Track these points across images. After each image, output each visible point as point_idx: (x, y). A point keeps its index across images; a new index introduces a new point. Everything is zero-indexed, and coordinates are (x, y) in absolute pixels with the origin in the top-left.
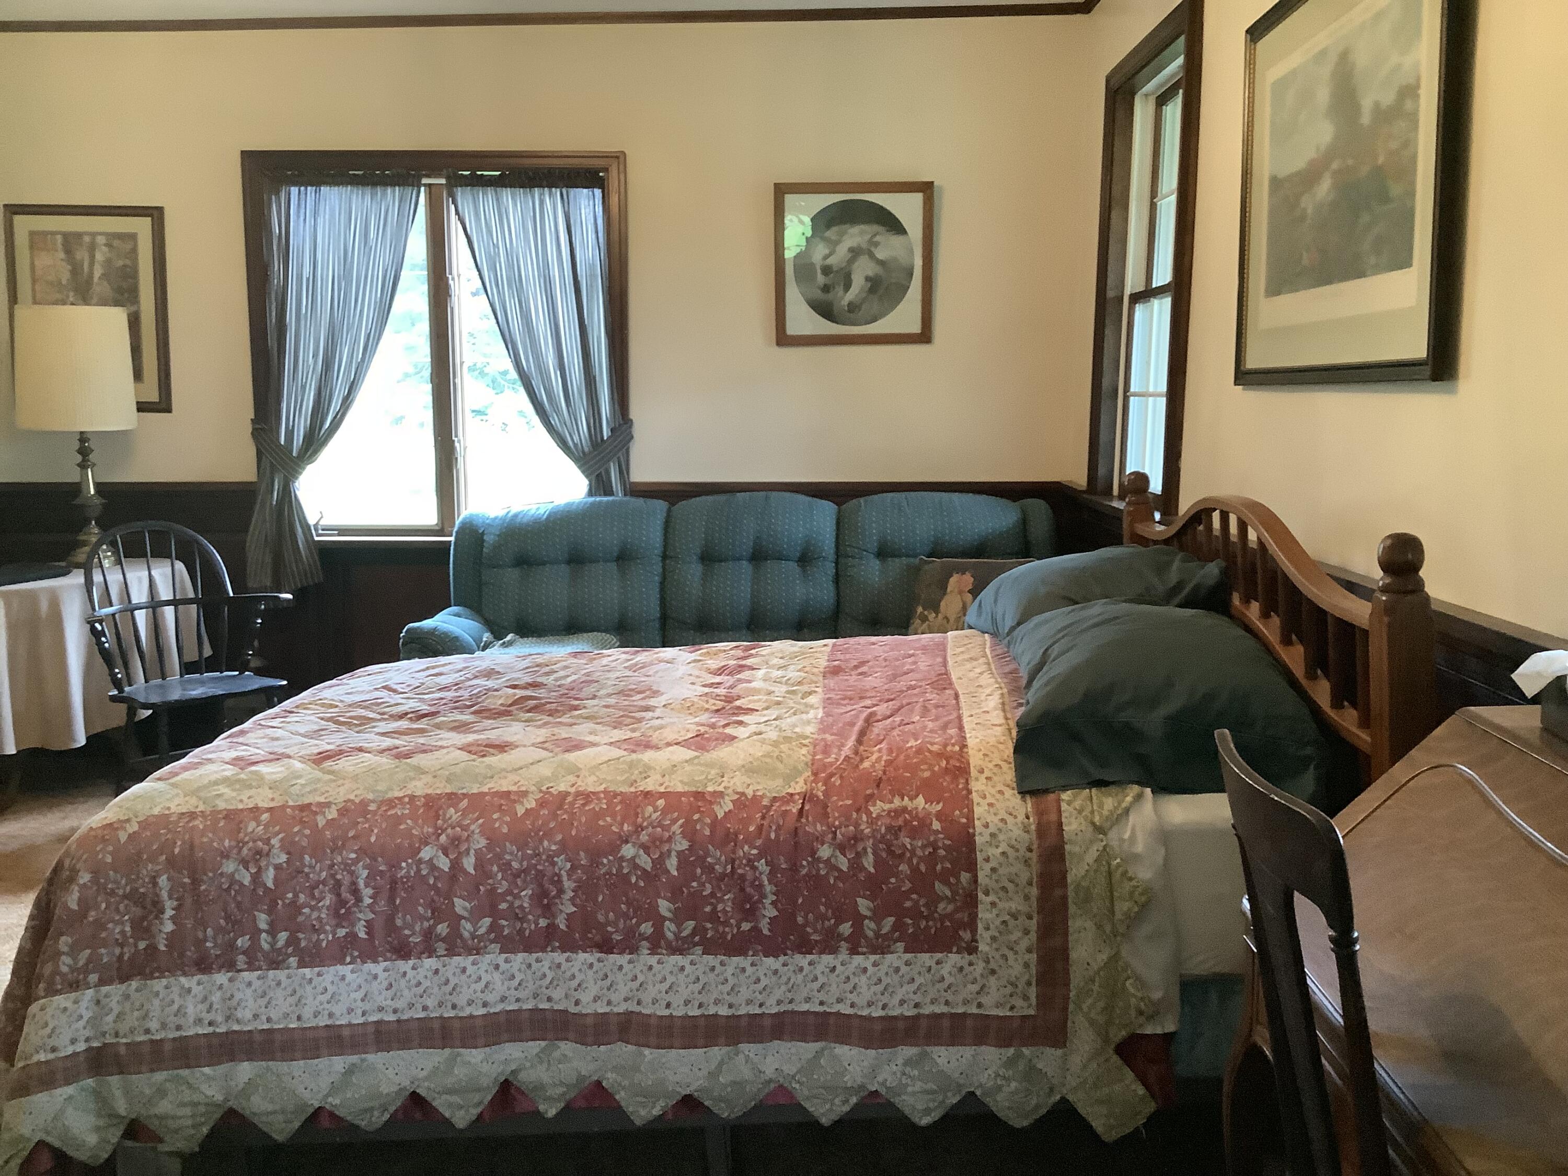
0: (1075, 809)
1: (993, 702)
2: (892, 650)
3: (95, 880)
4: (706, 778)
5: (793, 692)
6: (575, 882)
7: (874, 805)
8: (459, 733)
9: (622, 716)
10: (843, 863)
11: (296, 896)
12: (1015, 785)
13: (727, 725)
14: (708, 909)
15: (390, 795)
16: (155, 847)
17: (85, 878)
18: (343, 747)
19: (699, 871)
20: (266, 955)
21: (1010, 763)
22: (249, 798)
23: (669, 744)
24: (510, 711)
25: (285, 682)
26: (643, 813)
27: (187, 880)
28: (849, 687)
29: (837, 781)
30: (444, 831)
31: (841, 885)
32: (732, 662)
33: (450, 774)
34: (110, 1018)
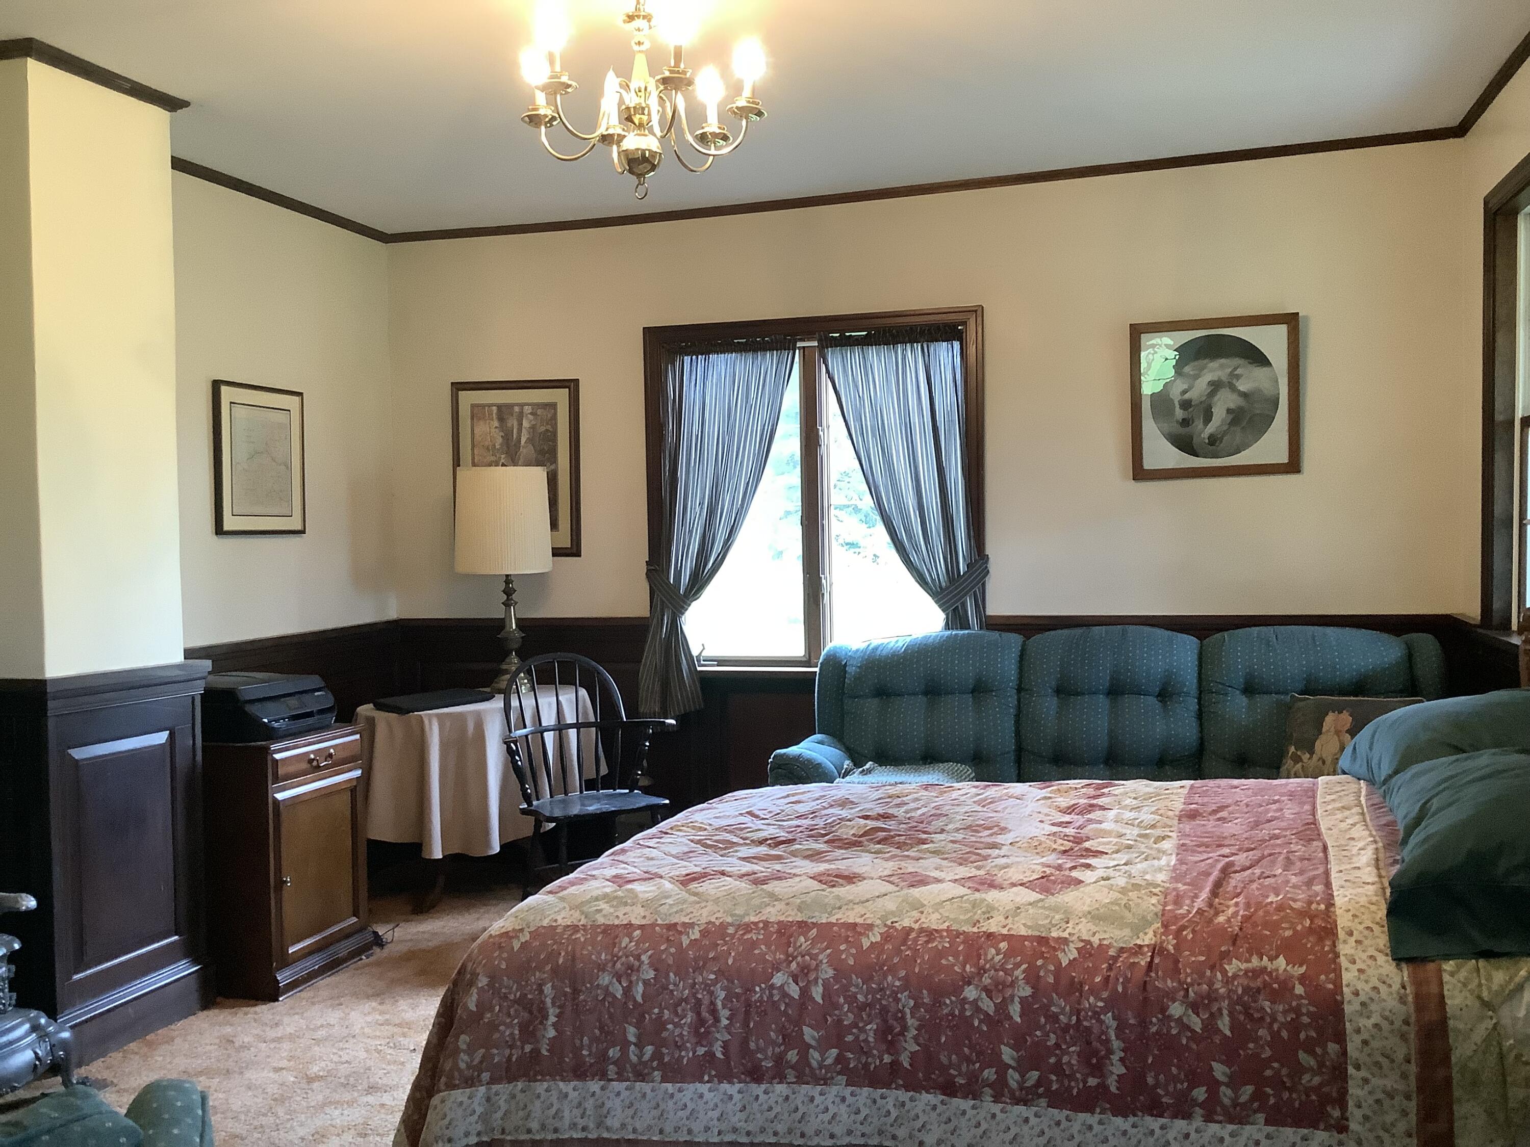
0: (1459, 981)
1: (1367, 856)
2: (1255, 794)
3: (490, 985)
4: (1051, 922)
5: (1145, 836)
6: (918, 1021)
7: (1230, 963)
8: (812, 861)
9: (967, 853)
10: (1196, 1023)
11: (661, 1012)
12: (1388, 951)
13: (1074, 868)
14: (1052, 1060)
15: (746, 920)
16: (542, 957)
17: (483, 981)
18: (707, 870)
19: (1043, 1020)
20: (634, 1066)
21: (1383, 926)
22: (624, 914)
23: (1014, 885)
24: (860, 842)
25: (667, 802)
26: (986, 955)
27: (568, 990)
28: (1206, 833)
29: (1188, 934)
30: (795, 958)
31: (1194, 1047)
32: (1083, 801)
33: (802, 902)
34: (499, 1114)
